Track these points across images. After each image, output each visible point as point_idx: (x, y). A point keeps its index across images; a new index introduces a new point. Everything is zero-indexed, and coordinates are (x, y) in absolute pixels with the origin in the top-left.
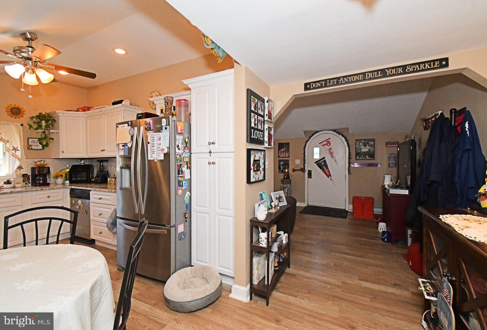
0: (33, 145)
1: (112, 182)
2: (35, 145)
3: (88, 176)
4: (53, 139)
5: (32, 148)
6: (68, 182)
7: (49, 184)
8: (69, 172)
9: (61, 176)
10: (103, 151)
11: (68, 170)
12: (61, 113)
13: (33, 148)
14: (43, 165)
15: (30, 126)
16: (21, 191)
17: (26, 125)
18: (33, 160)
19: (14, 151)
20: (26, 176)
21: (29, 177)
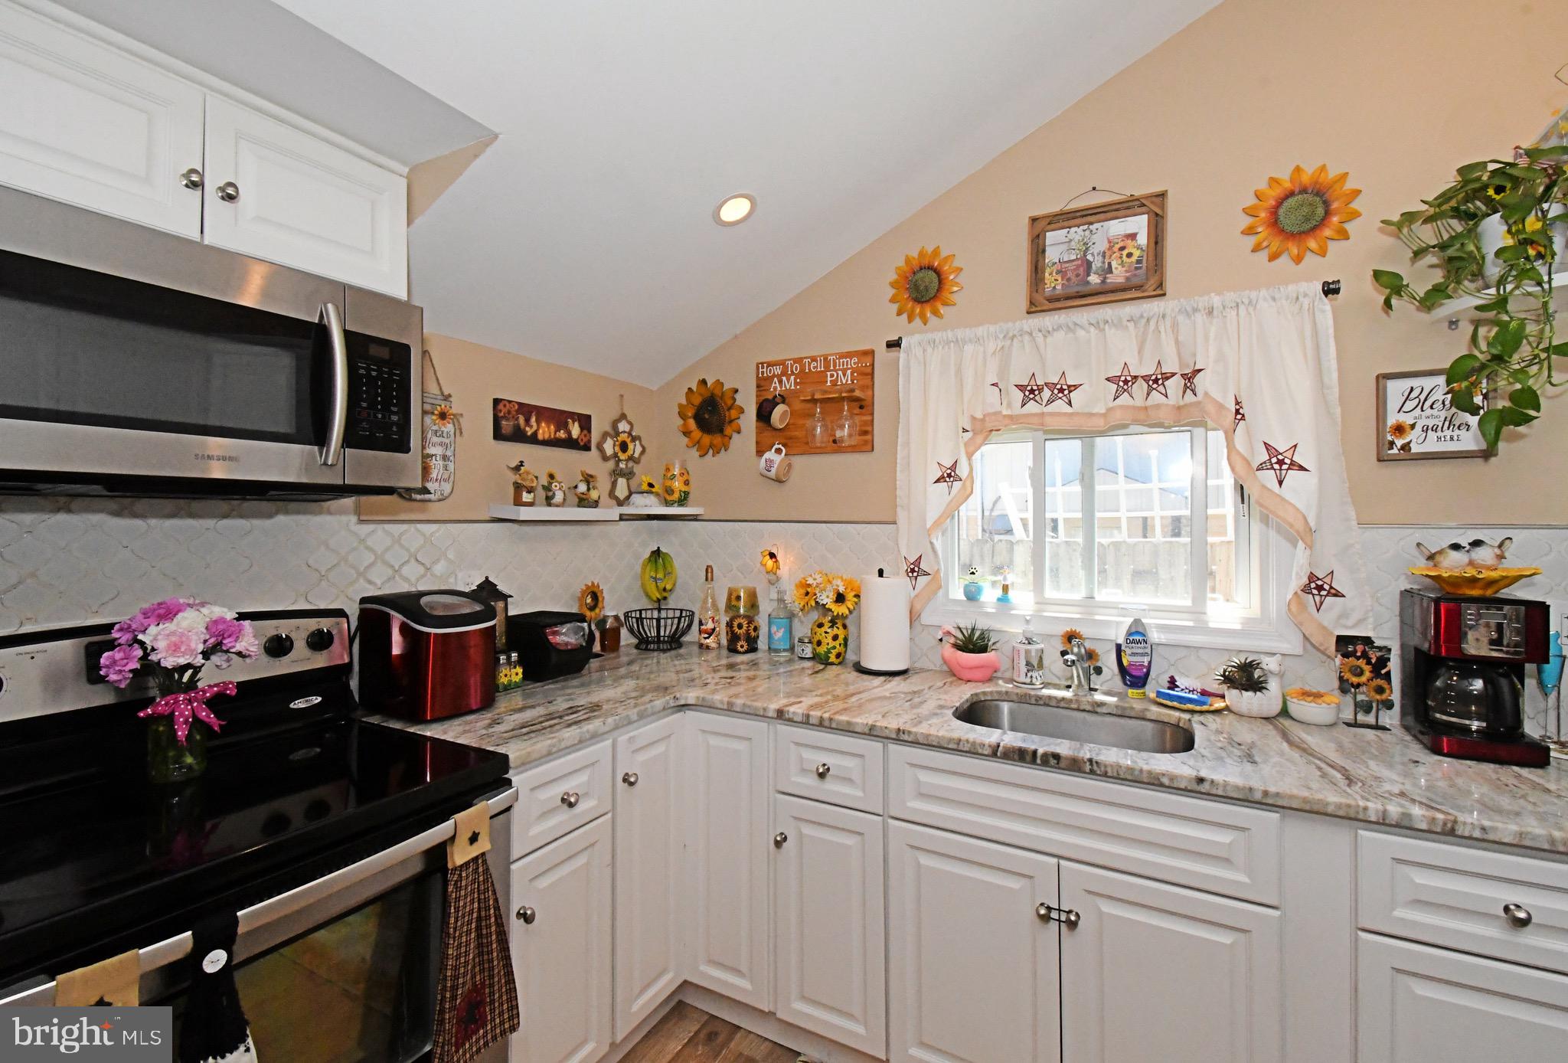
0: (1413, 426)
2: (1431, 423)
5: (1406, 447)
7: (1541, 750)
13: (1415, 449)
14: (1493, 581)
15: (1391, 284)
16: (1266, 793)
17: (1360, 289)
18: (1418, 535)
19: (1269, 477)
20: (1365, 655)
21: (1383, 662)
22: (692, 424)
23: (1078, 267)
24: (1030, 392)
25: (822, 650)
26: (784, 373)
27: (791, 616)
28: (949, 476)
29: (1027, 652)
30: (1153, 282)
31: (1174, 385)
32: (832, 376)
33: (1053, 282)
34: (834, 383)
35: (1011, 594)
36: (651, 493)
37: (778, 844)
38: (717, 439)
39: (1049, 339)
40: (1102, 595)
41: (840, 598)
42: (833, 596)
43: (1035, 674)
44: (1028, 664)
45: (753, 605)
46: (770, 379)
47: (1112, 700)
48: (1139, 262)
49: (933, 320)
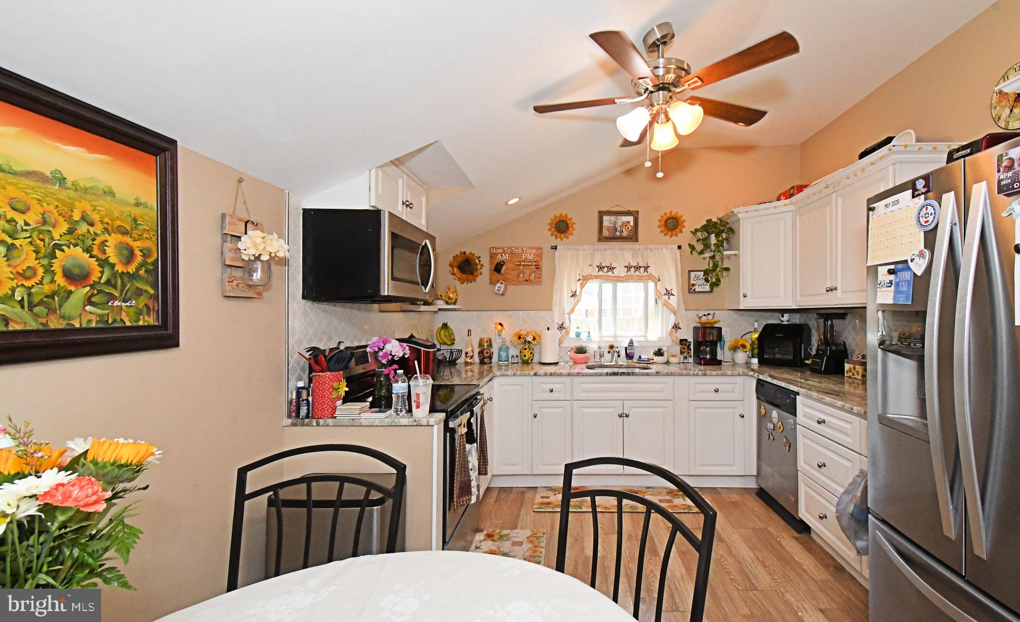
0: (696, 284)
1: (855, 373)
2: (700, 284)
3: (797, 352)
4: (727, 269)
5: (694, 290)
6: (755, 361)
7: (719, 363)
8: (759, 339)
9: (744, 346)
10: (832, 290)
11: (756, 336)
12: (743, 212)
13: (696, 290)
14: (712, 323)
15: (692, 248)
16: (671, 373)
17: (686, 248)
18: (697, 312)
19: (666, 297)
20: (686, 344)
21: (690, 345)
22: (456, 270)
23: (613, 229)
24: (600, 268)
25: (526, 358)
26: (504, 252)
27: (508, 348)
28: (574, 295)
29: (600, 352)
30: (634, 238)
31: (642, 269)
32: (525, 255)
33: (605, 233)
34: (526, 258)
35: (590, 334)
36: (442, 299)
37: (535, 417)
38: (471, 277)
39: (607, 252)
40: (618, 333)
41: (534, 339)
42: (532, 338)
43: (602, 359)
44: (600, 355)
45: (490, 345)
46: (497, 254)
47: (626, 363)
48: (631, 230)
49: (565, 240)
